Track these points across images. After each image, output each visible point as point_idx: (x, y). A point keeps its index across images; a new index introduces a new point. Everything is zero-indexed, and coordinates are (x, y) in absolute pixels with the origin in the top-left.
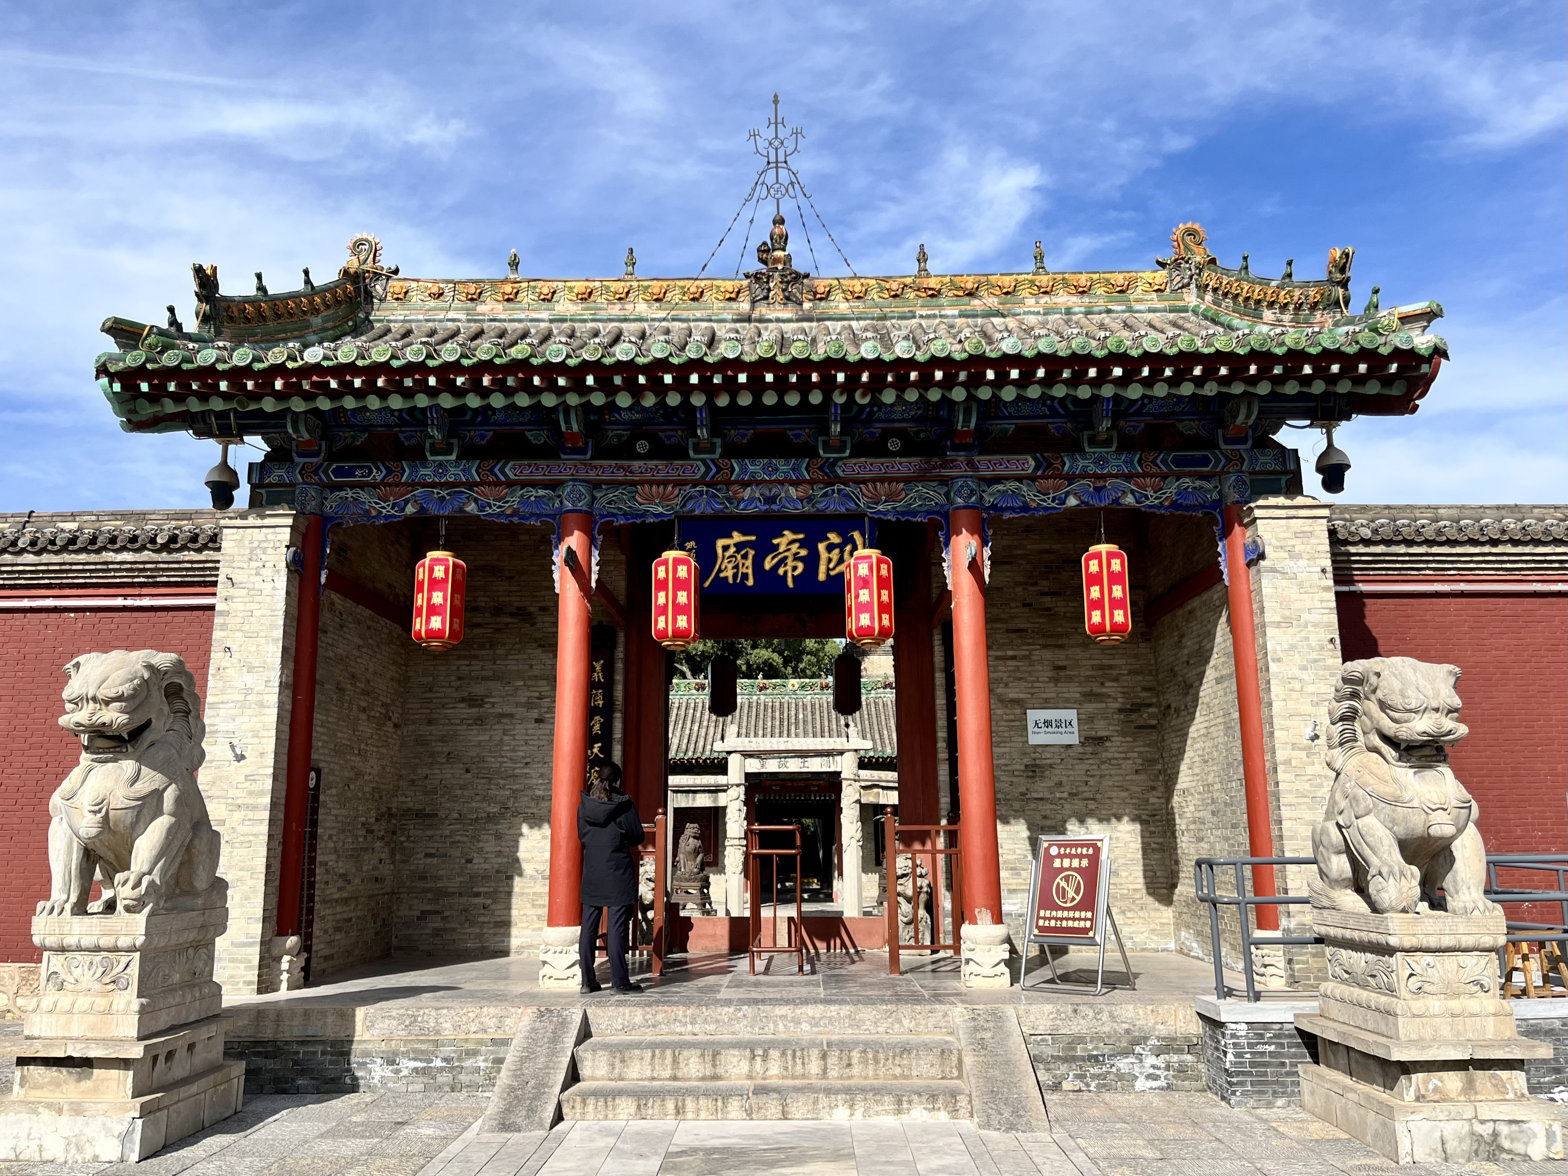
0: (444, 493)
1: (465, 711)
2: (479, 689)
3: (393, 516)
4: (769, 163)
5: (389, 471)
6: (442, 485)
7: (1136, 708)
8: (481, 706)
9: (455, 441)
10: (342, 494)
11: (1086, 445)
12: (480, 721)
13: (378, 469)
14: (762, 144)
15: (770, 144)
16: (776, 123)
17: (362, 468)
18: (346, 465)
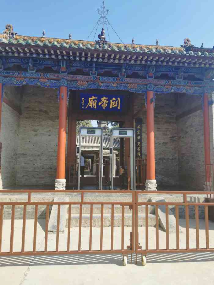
0: (32, 80)
1: (33, 132)
2: (36, 128)
3: (20, 84)
4: (101, 16)
5: (19, 74)
6: (32, 78)
7: (173, 137)
8: (37, 131)
9: (35, 68)
10: (7, 78)
11: (176, 78)
12: (36, 135)
13: (16, 73)
14: (100, 12)
15: (102, 12)
16: (103, 8)
17: (12, 72)
18: (8, 71)
